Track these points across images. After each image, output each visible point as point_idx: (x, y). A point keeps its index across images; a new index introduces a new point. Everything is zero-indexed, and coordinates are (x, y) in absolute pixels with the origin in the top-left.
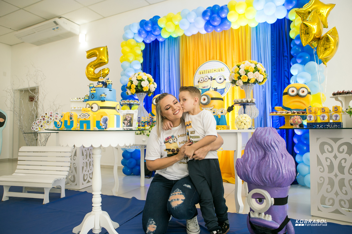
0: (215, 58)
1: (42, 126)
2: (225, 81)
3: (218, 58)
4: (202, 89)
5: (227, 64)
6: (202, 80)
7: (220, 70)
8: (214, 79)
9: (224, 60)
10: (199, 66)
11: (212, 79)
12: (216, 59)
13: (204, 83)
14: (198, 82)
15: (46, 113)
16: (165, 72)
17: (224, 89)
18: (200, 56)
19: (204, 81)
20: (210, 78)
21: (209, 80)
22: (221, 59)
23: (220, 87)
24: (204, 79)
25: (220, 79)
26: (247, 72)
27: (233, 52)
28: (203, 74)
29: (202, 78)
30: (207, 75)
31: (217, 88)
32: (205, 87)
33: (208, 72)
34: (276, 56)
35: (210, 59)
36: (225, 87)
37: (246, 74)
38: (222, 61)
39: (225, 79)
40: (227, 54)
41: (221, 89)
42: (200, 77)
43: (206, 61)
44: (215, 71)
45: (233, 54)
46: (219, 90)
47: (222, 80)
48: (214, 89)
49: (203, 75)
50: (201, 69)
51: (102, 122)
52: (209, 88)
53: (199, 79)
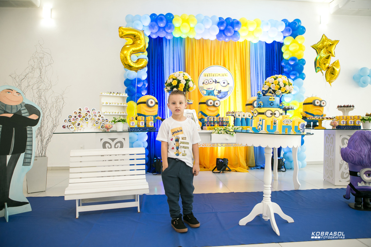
0: (219, 64)
1: (79, 124)
2: (228, 85)
3: (222, 64)
4: (206, 91)
5: (229, 70)
6: (206, 82)
7: (224, 75)
8: (219, 82)
9: (227, 66)
10: (203, 69)
11: (216, 82)
12: (221, 65)
13: (209, 85)
14: (203, 83)
15: (80, 109)
16: (171, 70)
17: (228, 92)
18: (205, 60)
19: (209, 83)
20: (215, 81)
21: (214, 82)
22: (224, 65)
23: (224, 90)
24: (208, 81)
25: (224, 83)
26: (285, 85)
27: (235, 61)
28: (207, 76)
29: (207, 80)
30: (211, 78)
31: (221, 90)
32: (210, 89)
33: (212, 75)
34: (269, 69)
35: (214, 64)
36: (228, 91)
37: (284, 87)
38: (226, 67)
39: (228, 84)
40: (230, 62)
41: (225, 92)
42: (205, 79)
43: (211, 65)
44: (219, 75)
45: (235, 62)
46: (223, 92)
47: (226, 84)
48: (219, 91)
49: (208, 78)
50: (206, 72)
51: (301, 127)
52: (214, 90)
53: (204, 80)
